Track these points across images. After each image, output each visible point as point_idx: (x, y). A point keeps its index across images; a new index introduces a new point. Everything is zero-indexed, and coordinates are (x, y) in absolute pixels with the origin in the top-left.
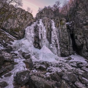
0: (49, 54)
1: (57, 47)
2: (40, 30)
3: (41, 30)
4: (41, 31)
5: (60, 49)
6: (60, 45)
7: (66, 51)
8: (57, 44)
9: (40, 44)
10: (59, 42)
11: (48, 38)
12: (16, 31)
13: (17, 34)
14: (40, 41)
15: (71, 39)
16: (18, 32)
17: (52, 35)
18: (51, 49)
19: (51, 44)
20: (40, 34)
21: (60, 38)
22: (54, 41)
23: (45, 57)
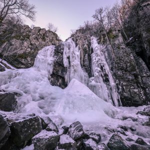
0: (85, 96)
1: (106, 80)
2: (66, 50)
3: (69, 49)
4: (68, 51)
5: (117, 84)
6: (114, 75)
7: (136, 90)
8: (106, 75)
9: (66, 77)
10: (112, 69)
11: (84, 66)
12: (22, 58)
13: (23, 62)
14: (66, 72)
15: (141, 61)
16: (26, 58)
17: (94, 58)
18: (93, 88)
19: (93, 78)
20: (65, 56)
21: (111, 60)
22: (99, 69)
23: (71, 106)
